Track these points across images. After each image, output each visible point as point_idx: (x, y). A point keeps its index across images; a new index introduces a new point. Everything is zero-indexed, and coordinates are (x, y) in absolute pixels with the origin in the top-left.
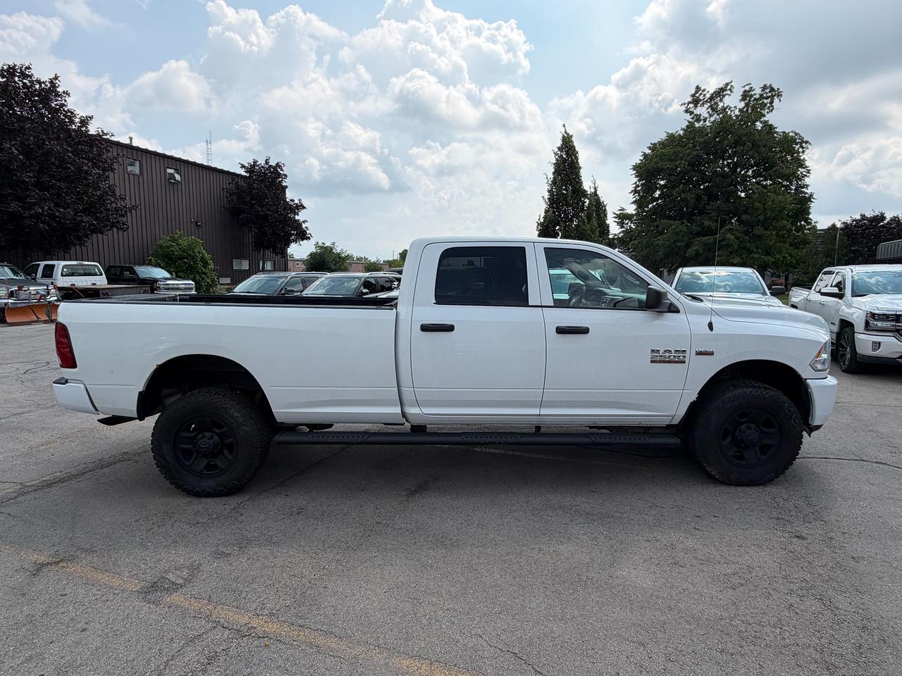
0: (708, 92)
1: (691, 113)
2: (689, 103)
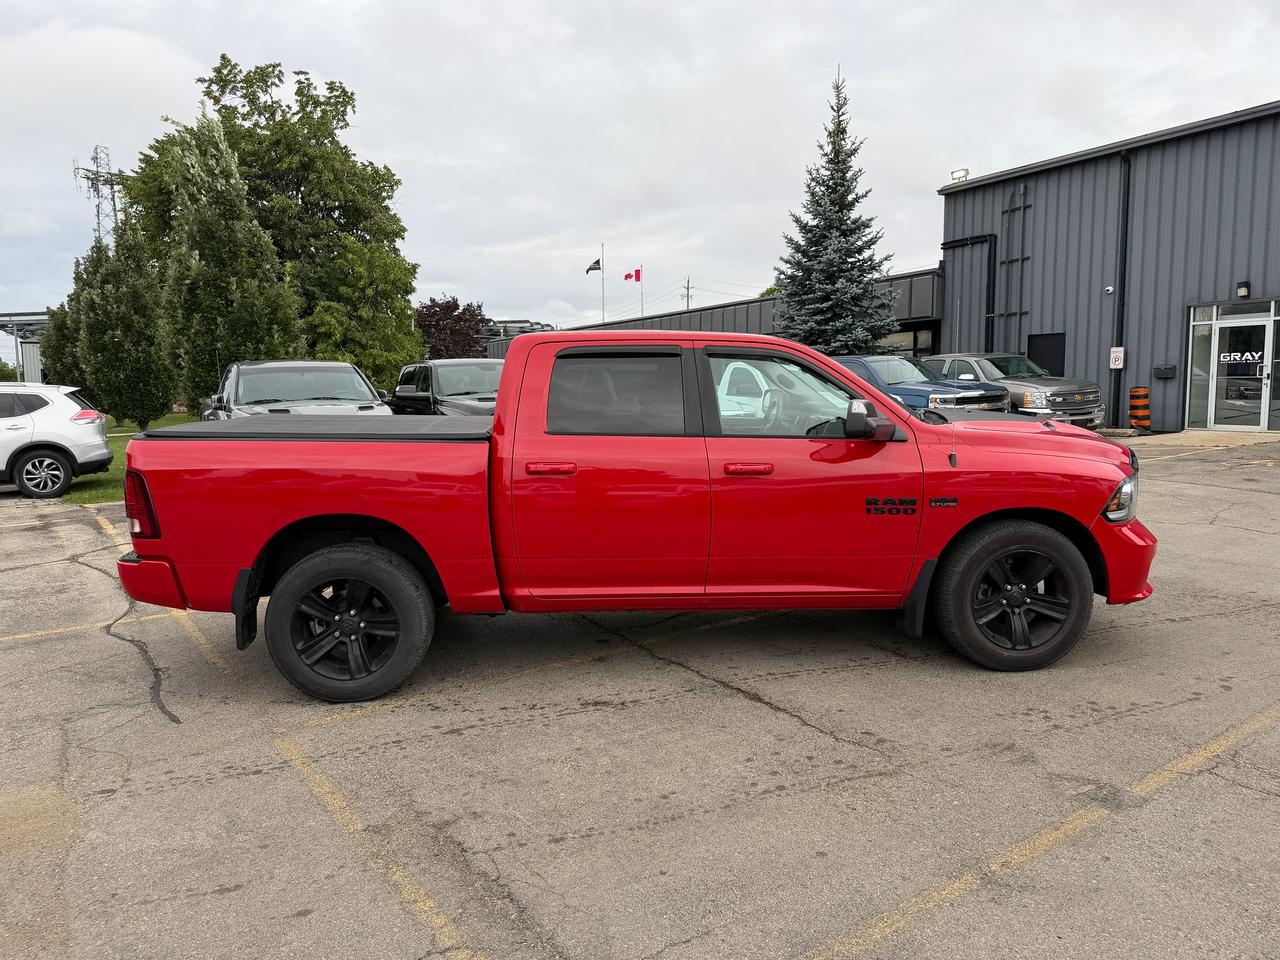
0: (240, 71)
1: (217, 101)
2: (211, 81)
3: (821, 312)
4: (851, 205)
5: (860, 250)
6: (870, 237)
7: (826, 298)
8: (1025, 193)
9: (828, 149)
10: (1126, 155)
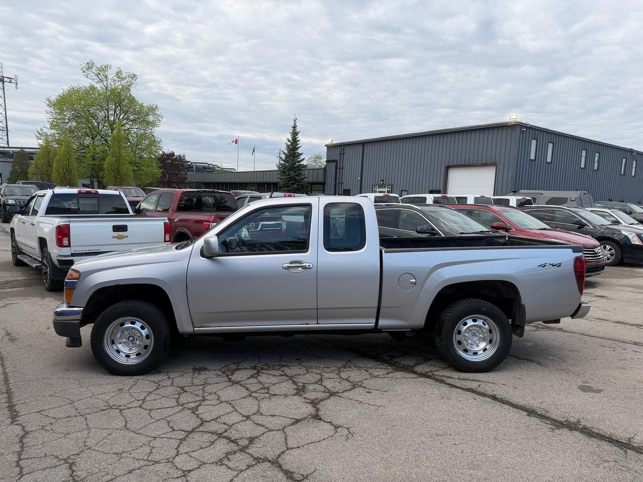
0: (96, 65)
3: (287, 178)
4: (297, 149)
5: (299, 162)
6: (302, 158)
7: (289, 175)
8: (344, 150)
9: (291, 131)
10: (363, 144)
